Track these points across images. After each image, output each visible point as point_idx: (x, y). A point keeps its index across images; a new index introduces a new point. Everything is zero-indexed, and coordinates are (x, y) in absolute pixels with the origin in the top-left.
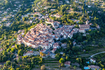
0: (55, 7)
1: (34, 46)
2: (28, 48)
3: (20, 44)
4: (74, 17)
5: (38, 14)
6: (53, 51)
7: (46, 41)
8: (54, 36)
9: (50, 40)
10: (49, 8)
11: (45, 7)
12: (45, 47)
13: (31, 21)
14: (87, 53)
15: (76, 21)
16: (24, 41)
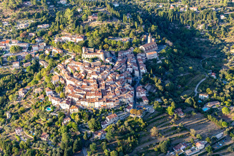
0: (44, 18)
1: (111, 105)
2: (102, 113)
3: (77, 110)
4: (112, 33)
5: (15, 43)
6: (146, 102)
7: (123, 90)
8: (123, 77)
9: (127, 86)
10: (32, 25)
11: (18, 23)
12: (131, 99)
13: (16, 65)
14: (187, 89)
15: (126, 40)
16: (82, 103)
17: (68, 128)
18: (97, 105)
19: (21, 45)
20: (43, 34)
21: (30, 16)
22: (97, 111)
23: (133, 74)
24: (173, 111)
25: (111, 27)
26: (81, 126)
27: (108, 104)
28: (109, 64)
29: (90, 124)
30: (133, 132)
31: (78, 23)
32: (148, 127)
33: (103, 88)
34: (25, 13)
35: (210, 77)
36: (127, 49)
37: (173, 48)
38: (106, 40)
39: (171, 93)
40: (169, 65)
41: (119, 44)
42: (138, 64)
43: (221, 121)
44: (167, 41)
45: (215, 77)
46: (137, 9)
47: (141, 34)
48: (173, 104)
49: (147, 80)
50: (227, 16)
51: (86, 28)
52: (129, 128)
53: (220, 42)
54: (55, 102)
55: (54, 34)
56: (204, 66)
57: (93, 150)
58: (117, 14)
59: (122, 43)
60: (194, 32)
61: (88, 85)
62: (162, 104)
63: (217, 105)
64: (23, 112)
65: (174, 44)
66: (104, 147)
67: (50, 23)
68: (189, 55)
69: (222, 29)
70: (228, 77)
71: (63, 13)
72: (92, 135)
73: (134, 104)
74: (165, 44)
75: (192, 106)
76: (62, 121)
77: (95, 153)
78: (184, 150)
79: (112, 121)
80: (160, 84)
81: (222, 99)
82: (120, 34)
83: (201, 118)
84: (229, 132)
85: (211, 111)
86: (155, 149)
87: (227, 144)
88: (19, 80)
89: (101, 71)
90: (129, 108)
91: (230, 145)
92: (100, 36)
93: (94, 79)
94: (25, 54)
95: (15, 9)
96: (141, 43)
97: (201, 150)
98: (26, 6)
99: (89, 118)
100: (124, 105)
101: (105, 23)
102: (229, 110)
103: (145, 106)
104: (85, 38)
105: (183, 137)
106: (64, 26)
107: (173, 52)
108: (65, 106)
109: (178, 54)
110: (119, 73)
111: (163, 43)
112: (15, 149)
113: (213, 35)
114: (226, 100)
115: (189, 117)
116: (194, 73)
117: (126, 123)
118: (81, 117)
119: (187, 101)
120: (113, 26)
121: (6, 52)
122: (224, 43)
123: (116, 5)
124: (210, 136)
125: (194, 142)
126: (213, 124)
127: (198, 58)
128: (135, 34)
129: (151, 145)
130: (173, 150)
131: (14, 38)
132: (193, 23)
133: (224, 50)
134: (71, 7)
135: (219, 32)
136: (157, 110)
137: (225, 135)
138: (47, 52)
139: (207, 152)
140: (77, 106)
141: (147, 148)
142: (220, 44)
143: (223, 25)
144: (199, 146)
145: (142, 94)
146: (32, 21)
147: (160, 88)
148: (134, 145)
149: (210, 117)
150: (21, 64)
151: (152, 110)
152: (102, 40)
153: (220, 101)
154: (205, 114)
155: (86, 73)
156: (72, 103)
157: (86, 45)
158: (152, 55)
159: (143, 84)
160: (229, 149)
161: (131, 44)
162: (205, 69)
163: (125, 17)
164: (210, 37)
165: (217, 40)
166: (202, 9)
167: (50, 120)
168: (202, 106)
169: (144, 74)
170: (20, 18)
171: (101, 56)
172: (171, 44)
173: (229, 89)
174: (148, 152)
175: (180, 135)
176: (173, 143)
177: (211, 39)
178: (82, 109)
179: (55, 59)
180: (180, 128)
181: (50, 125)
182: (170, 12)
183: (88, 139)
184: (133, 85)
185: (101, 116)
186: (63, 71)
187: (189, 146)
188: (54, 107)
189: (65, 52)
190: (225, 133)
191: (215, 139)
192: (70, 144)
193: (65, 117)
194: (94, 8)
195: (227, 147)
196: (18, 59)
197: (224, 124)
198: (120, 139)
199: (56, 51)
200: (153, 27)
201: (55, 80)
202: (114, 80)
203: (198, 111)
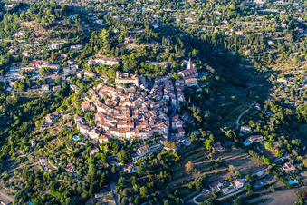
0: (78, 39)
1: (144, 136)
2: (133, 144)
3: (106, 140)
4: (150, 57)
5: (45, 65)
6: (182, 133)
7: (157, 120)
8: (158, 106)
9: (162, 115)
10: (65, 46)
11: (50, 44)
12: (165, 129)
13: (46, 88)
14: (228, 120)
15: (164, 65)
16: (112, 132)
17: (96, 159)
18: (128, 135)
19: (52, 67)
20: (75, 55)
21: (63, 36)
22: (128, 142)
23: (169, 102)
24: (211, 144)
25: (149, 51)
26: (109, 158)
27: (140, 134)
28: (143, 91)
29: (120, 155)
30: (166, 166)
31: (114, 44)
32: (182, 161)
33: (136, 117)
34: (57, 33)
35: (254, 109)
36: (164, 75)
37: (214, 75)
38: (142, 64)
39: (210, 125)
40: (209, 93)
41: (156, 69)
42: (175, 92)
43: (263, 157)
44: (208, 67)
45: (259, 109)
46: (179, 31)
47: (181, 59)
48: (211, 137)
49: (184, 109)
50: (275, 42)
51: (121, 50)
52: (162, 162)
53: (266, 70)
54: (83, 131)
55: (88, 56)
56: (247, 96)
57: (121, 185)
58: (157, 36)
59: (160, 68)
60: (238, 58)
61: (120, 113)
62: (200, 136)
63: (260, 139)
64: (49, 140)
65: (216, 71)
66: (133, 182)
67: (84, 44)
68: (232, 83)
69: (269, 56)
70: (273, 108)
71: (98, 34)
72: (121, 168)
73: (169, 135)
74: (207, 70)
75: (232, 140)
76: (90, 152)
77: (123, 188)
78: (221, 188)
79: (144, 154)
80: (198, 115)
81: (266, 132)
82: (158, 58)
83: (242, 153)
84: (271, 170)
85: (253, 146)
86: (190, 186)
87: (269, 182)
88: (47, 105)
89: (135, 99)
90: (163, 139)
91: (272, 184)
92: (136, 59)
93: (127, 106)
94: (55, 77)
95: (47, 28)
96: (180, 69)
97: (239, 189)
98: (59, 25)
99: (119, 150)
100: (157, 137)
101: (143, 46)
102: (273, 145)
103: (181, 138)
104: (120, 61)
105: (220, 173)
106: (99, 48)
107: (215, 80)
108: (94, 136)
109: (220, 81)
110: (155, 101)
111: (204, 69)
112: (37, 181)
113: (259, 62)
114: (269, 134)
115: (228, 151)
116: (236, 103)
117: (159, 156)
118: (110, 148)
119: (227, 133)
120: (151, 49)
121: (36, 74)
122: (270, 71)
123: (156, 27)
124: (250, 173)
125: (233, 180)
126: (255, 160)
127: (242, 86)
128: (174, 58)
129: (185, 182)
130: (209, 188)
131: (45, 59)
132: (238, 49)
133: (271, 79)
134: (107, 27)
135: (266, 59)
136: (193, 142)
137: (267, 173)
138: (79, 75)
139: (246, 191)
140: (107, 136)
141: (181, 184)
142: (267, 72)
143: (270, 52)
144: (238, 184)
145: (178, 125)
146: (65, 41)
147: (198, 118)
148: (167, 180)
149: (251, 152)
150: (51, 87)
151: (188, 142)
152: (138, 64)
153: (263, 135)
154: (246, 149)
155: (118, 100)
156: (102, 132)
157: (120, 69)
158: (192, 82)
159: (181, 114)
160: (271, 188)
161: (169, 69)
162: (249, 99)
163: (165, 40)
164: (256, 64)
165: (263, 68)
166: (249, 33)
167: (76, 150)
168: (244, 140)
169: (182, 103)
170: (52, 37)
171: (136, 82)
172: (212, 70)
173: (274, 122)
174: (182, 189)
175: (217, 171)
176: (210, 180)
177: (257, 66)
178: (112, 139)
179: (87, 83)
180: (218, 163)
181: (77, 155)
182: (213, 35)
183: (117, 172)
184: (169, 114)
185: (132, 148)
186: (94, 97)
187: (227, 184)
188: (82, 136)
189: (98, 75)
190: (266, 171)
191: (256, 177)
192: (97, 177)
193: (93, 147)
194: (132, 30)
195: (268, 186)
196: (48, 82)
197: (266, 161)
198: (151, 174)
199: (88, 74)
200: (194, 52)
201: (85, 106)
202: (149, 108)
203: (239, 145)
